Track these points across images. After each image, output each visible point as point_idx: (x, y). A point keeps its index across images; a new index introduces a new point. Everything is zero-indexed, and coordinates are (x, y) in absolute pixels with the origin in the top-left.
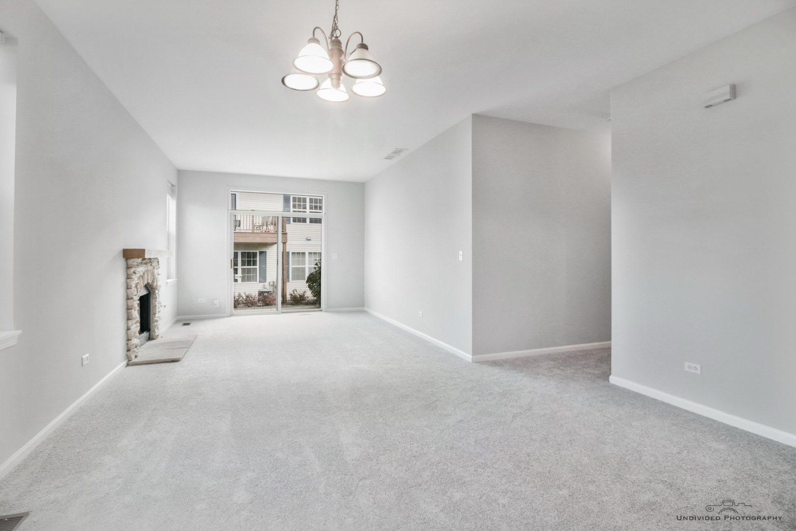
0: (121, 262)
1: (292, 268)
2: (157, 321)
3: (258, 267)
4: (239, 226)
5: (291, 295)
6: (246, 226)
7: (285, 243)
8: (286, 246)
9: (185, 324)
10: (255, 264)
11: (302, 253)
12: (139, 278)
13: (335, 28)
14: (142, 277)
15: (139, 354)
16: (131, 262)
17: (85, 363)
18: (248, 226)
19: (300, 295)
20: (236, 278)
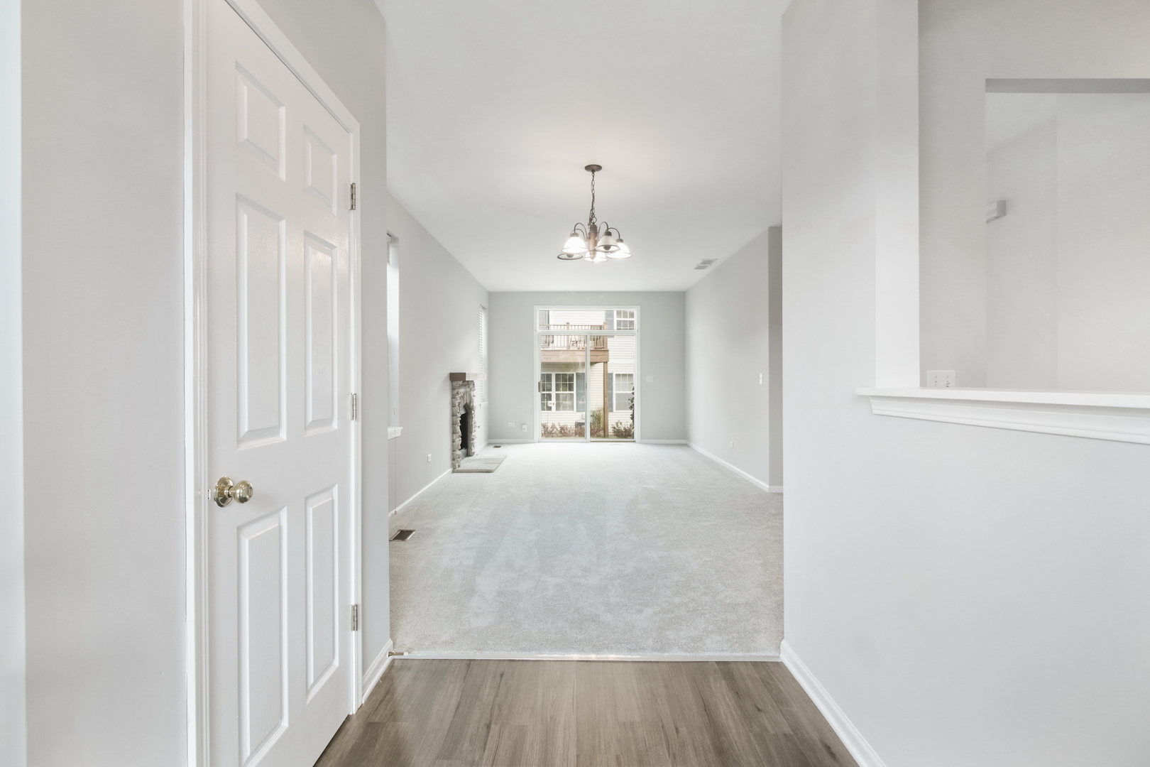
0: (448, 384)
1: (617, 394)
2: (473, 439)
3: (574, 392)
4: (553, 342)
5: (614, 428)
6: (560, 343)
7: (607, 362)
8: (607, 366)
9: (496, 447)
10: (571, 388)
11: (629, 375)
12: (460, 399)
13: (592, 216)
14: (462, 397)
15: (461, 465)
16: (455, 383)
17: (429, 460)
18: (562, 342)
19: (625, 429)
20: (549, 405)
